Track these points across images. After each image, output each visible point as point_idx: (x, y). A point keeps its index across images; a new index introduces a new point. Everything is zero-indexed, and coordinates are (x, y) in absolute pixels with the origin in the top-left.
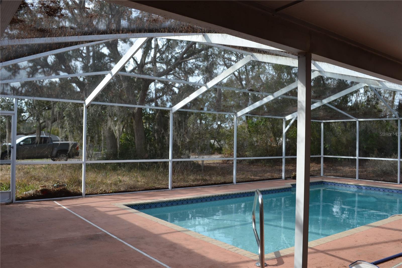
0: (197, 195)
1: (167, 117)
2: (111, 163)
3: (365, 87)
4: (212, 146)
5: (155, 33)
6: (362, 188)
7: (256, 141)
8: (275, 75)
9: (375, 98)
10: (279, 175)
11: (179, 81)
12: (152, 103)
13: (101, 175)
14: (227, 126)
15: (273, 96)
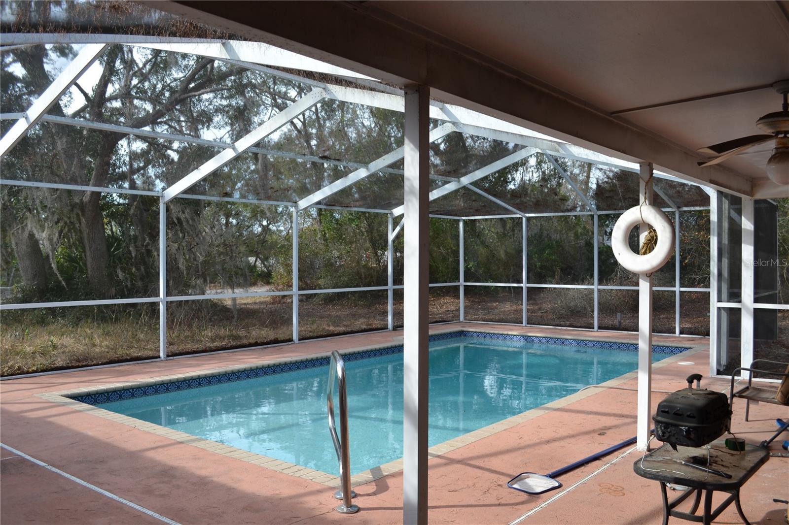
0: (219, 367)
1: (155, 211)
2: (34, 309)
3: (538, 155)
4: (253, 268)
5: (117, 34)
6: (533, 341)
7: (338, 257)
8: (374, 127)
9: (555, 174)
10: (382, 323)
11: (180, 137)
12: (124, 183)
13: (11, 335)
14: (282, 228)
15: (367, 169)
